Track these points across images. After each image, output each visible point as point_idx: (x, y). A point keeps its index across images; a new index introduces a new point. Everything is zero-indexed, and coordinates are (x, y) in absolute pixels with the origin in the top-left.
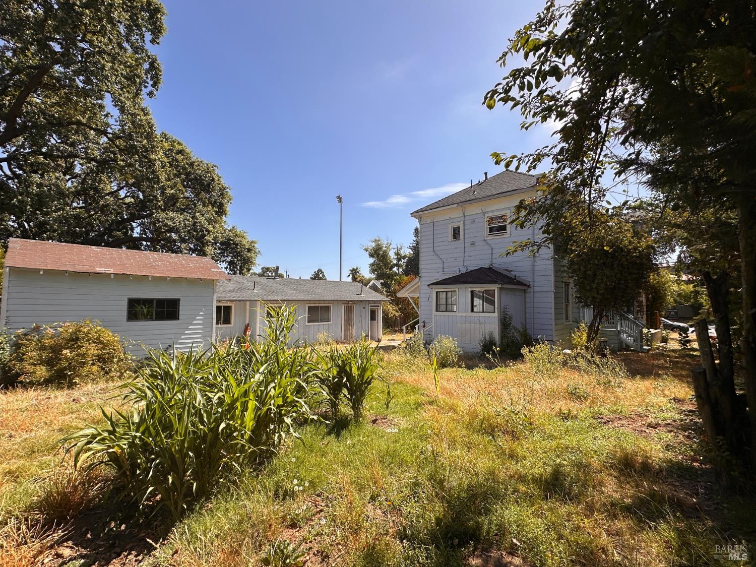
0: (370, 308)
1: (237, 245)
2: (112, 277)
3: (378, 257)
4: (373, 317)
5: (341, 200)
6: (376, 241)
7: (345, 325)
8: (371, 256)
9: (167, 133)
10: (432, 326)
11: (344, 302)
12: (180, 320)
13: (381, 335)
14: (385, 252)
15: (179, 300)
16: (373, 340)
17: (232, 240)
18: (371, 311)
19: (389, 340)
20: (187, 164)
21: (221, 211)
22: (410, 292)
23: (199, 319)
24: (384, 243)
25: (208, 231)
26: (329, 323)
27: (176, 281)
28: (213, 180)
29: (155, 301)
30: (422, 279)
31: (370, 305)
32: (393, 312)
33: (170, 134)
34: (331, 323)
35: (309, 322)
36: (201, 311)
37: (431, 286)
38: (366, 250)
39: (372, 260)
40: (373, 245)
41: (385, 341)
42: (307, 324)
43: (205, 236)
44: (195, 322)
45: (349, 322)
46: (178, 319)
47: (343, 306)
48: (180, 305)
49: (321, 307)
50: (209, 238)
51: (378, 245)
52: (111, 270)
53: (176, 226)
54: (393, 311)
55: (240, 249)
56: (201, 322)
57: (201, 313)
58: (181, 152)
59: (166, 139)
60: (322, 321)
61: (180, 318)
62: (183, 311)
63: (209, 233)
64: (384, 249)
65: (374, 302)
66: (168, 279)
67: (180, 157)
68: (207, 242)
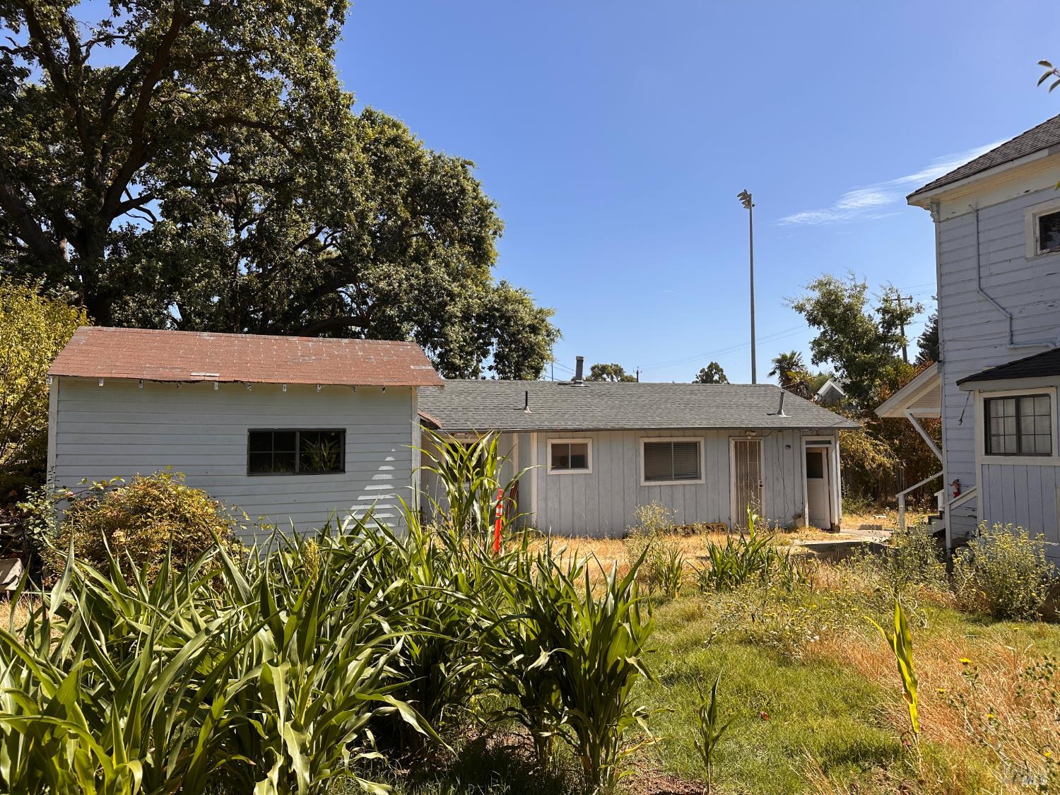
0: (804, 446)
1: (508, 320)
2: (216, 388)
3: (831, 323)
4: (815, 467)
5: (749, 201)
6: (821, 284)
7: (740, 489)
8: (813, 321)
9: (373, 110)
10: (976, 494)
11: (736, 432)
12: (347, 474)
13: (838, 515)
14: (849, 308)
15: (344, 431)
16: (817, 526)
17: (497, 310)
18: (808, 455)
19: (863, 528)
20: (407, 162)
21: (480, 255)
22: (915, 405)
23: (385, 472)
24: (844, 285)
25: (451, 295)
26: (697, 482)
27: (335, 391)
28: (463, 191)
29: (298, 435)
30: (948, 368)
31: (805, 439)
32: (877, 457)
33: (379, 112)
34: (702, 481)
35: (647, 478)
36: (389, 453)
37: (969, 385)
38: (800, 309)
39: (816, 332)
40: (816, 295)
41: (852, 529)
42: (643, 483)
43: (446, 304)
44: (376, 477)
45: (749, 483)
46: (343, 471)
47: (732, 444)
48: (347, 442)
49: (677, 444)
50: (455, 309)
51: (830, 293)
52: (217, 376)
53: (394, 289)
54: (878, 455)
55: (516, 328)
56: (389, 477)
57: (387, 459)
58: (394, 141)
59: (373, 122)
60: (679, 476)
61: (346, 469)
62: (353, 453)
63: (452, 299)
64: (846, 300)
65: (818, 431)
66: (319, 388)
67: (392, 151)
68: (451, 317)
